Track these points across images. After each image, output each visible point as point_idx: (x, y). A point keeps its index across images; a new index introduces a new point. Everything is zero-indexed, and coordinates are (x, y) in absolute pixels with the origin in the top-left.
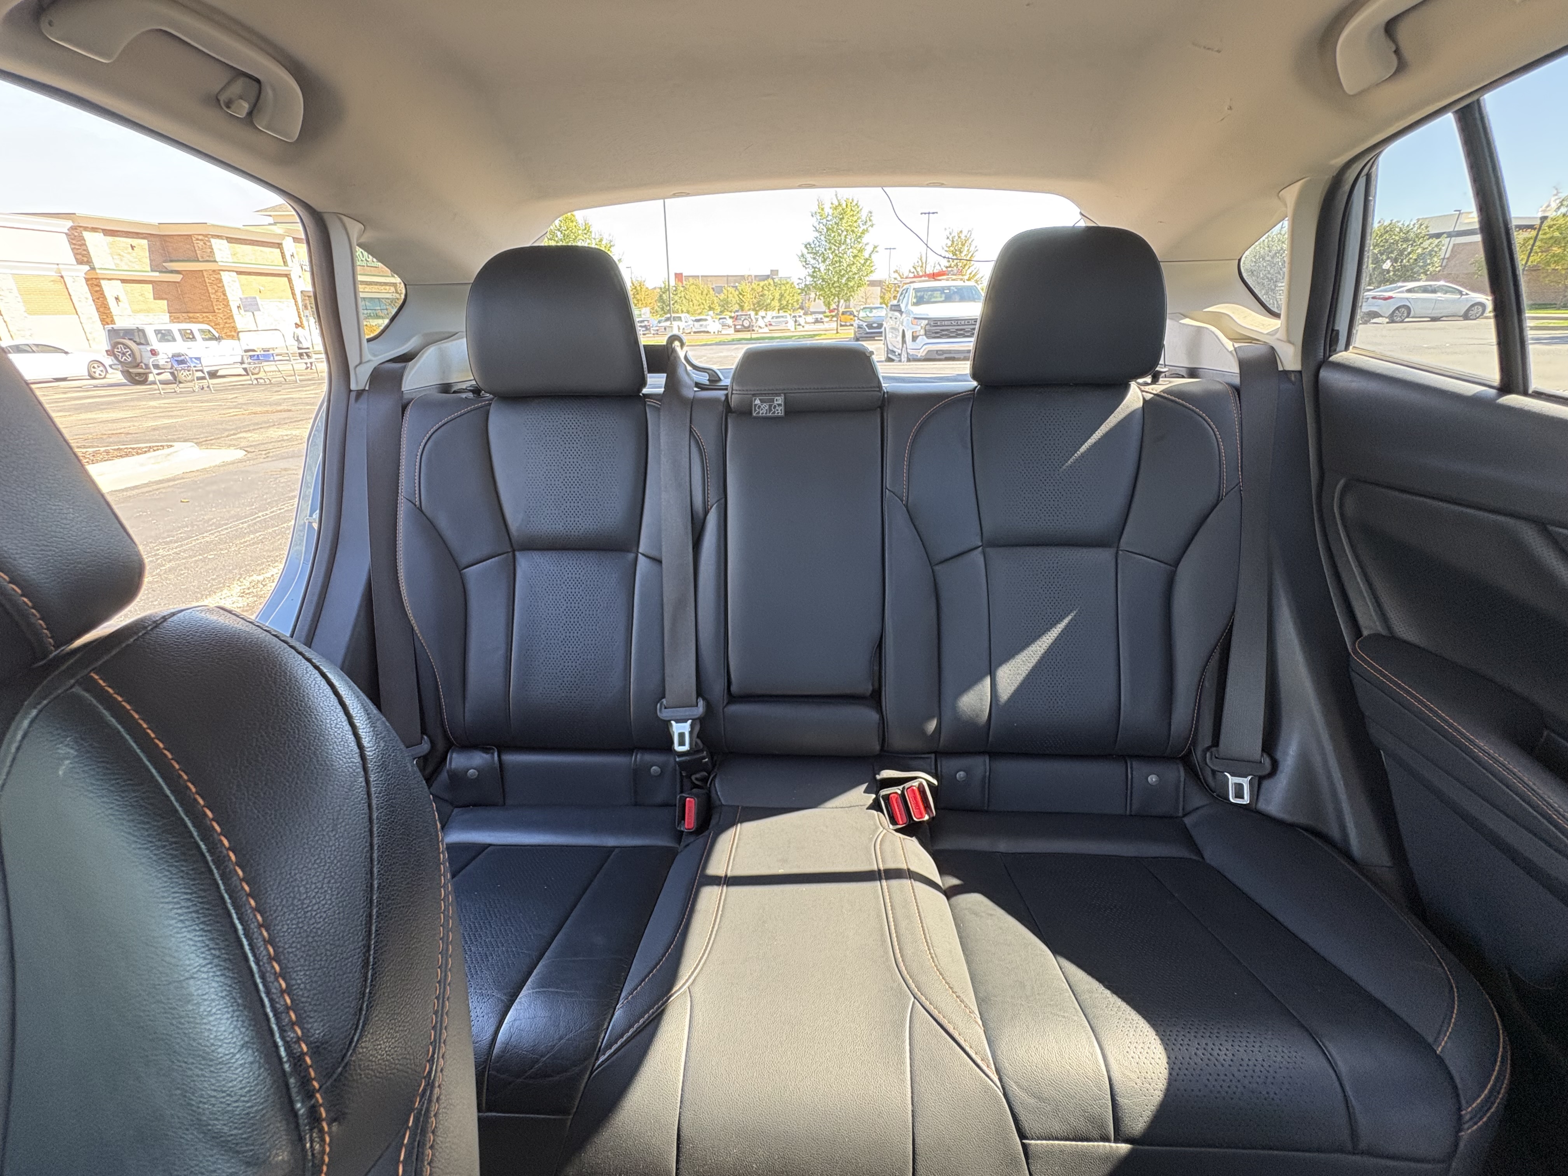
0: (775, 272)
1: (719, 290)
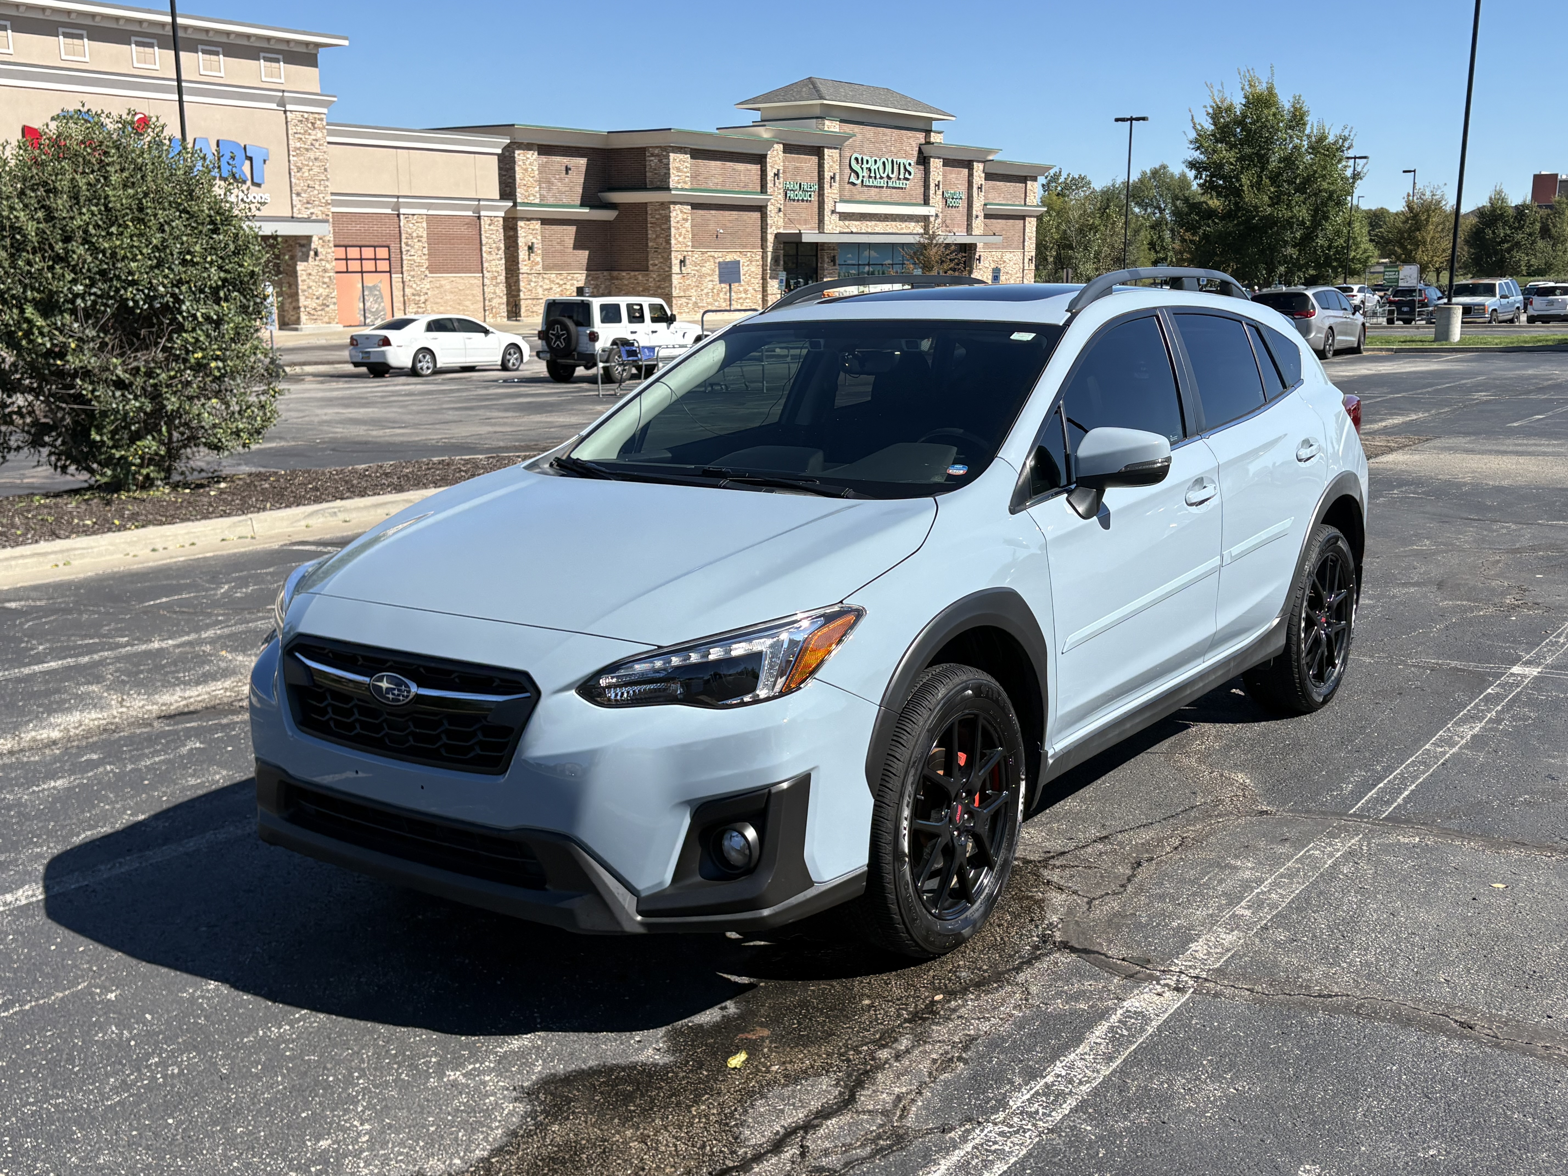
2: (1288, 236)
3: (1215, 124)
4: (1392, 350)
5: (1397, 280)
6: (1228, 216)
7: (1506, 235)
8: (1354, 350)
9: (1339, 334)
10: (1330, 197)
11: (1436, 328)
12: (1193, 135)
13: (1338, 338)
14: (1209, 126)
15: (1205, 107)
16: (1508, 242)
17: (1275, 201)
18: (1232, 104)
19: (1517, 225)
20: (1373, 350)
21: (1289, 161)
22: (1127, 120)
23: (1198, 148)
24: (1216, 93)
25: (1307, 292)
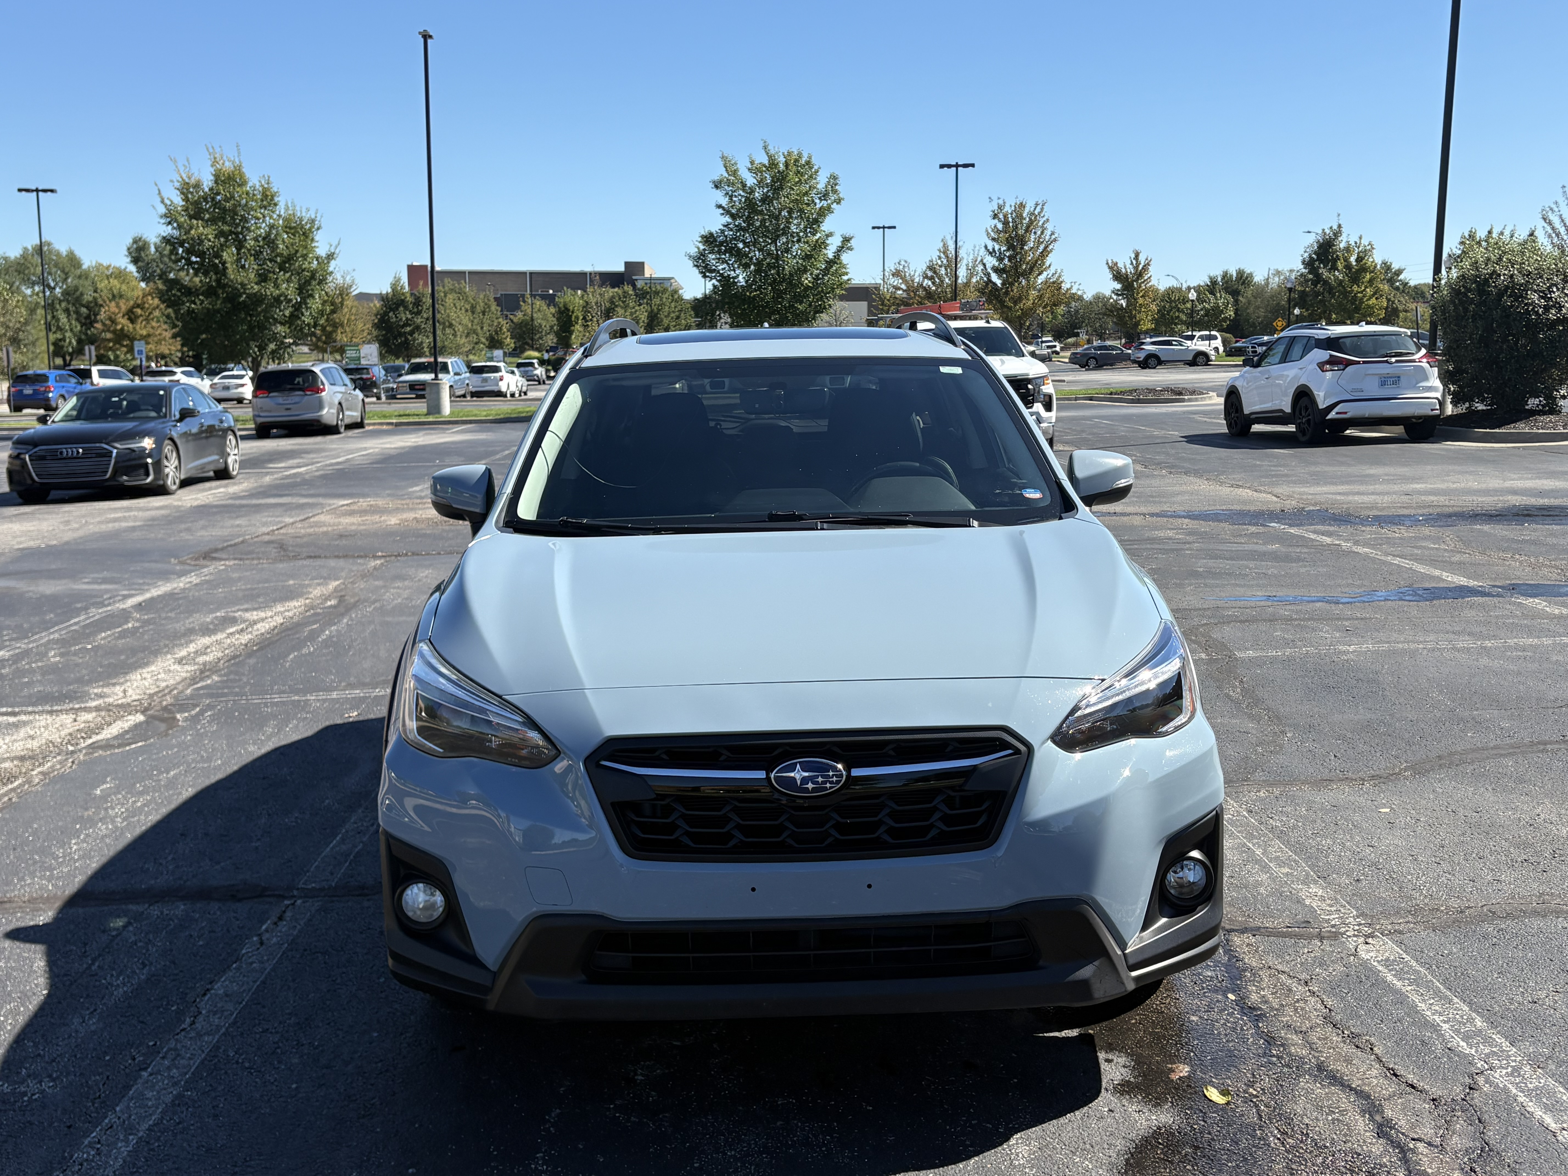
0: (634, 268)
1: (509, 303)
2: (278, 314)
3: (186, 200)
4: (391, 424)
5: (359, 359)
6: (210, 292)
7: (407, 319)
8: (359, 425)
9: (348, 409)
10: (313, 277)
11: (427, 402)
12: (162, 210)
13: (347, 413)
14: (178, 201)
15: (172, 181)
16: (410, 325)
17: (263, 278)
18: (199, 181)
19: (416, 310)
20: (374, 424)
21: (269, 241)
22: (33, 191)
23: (169, 223)
24: (182, 169)
25: (314, 369)
